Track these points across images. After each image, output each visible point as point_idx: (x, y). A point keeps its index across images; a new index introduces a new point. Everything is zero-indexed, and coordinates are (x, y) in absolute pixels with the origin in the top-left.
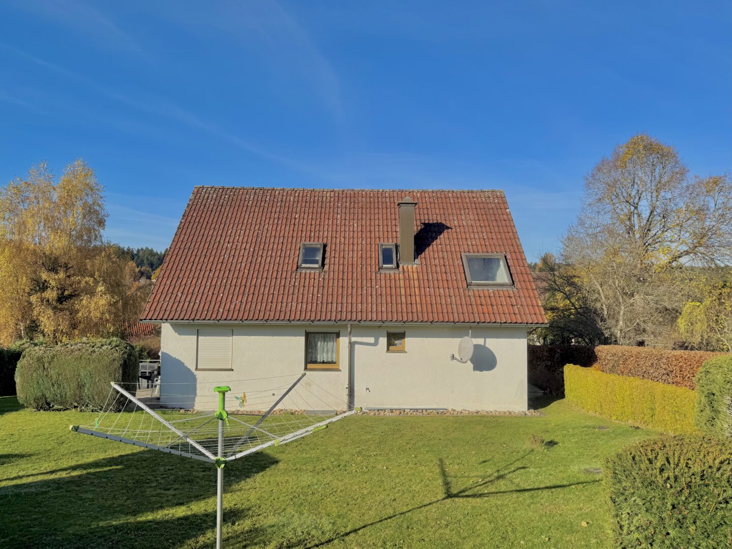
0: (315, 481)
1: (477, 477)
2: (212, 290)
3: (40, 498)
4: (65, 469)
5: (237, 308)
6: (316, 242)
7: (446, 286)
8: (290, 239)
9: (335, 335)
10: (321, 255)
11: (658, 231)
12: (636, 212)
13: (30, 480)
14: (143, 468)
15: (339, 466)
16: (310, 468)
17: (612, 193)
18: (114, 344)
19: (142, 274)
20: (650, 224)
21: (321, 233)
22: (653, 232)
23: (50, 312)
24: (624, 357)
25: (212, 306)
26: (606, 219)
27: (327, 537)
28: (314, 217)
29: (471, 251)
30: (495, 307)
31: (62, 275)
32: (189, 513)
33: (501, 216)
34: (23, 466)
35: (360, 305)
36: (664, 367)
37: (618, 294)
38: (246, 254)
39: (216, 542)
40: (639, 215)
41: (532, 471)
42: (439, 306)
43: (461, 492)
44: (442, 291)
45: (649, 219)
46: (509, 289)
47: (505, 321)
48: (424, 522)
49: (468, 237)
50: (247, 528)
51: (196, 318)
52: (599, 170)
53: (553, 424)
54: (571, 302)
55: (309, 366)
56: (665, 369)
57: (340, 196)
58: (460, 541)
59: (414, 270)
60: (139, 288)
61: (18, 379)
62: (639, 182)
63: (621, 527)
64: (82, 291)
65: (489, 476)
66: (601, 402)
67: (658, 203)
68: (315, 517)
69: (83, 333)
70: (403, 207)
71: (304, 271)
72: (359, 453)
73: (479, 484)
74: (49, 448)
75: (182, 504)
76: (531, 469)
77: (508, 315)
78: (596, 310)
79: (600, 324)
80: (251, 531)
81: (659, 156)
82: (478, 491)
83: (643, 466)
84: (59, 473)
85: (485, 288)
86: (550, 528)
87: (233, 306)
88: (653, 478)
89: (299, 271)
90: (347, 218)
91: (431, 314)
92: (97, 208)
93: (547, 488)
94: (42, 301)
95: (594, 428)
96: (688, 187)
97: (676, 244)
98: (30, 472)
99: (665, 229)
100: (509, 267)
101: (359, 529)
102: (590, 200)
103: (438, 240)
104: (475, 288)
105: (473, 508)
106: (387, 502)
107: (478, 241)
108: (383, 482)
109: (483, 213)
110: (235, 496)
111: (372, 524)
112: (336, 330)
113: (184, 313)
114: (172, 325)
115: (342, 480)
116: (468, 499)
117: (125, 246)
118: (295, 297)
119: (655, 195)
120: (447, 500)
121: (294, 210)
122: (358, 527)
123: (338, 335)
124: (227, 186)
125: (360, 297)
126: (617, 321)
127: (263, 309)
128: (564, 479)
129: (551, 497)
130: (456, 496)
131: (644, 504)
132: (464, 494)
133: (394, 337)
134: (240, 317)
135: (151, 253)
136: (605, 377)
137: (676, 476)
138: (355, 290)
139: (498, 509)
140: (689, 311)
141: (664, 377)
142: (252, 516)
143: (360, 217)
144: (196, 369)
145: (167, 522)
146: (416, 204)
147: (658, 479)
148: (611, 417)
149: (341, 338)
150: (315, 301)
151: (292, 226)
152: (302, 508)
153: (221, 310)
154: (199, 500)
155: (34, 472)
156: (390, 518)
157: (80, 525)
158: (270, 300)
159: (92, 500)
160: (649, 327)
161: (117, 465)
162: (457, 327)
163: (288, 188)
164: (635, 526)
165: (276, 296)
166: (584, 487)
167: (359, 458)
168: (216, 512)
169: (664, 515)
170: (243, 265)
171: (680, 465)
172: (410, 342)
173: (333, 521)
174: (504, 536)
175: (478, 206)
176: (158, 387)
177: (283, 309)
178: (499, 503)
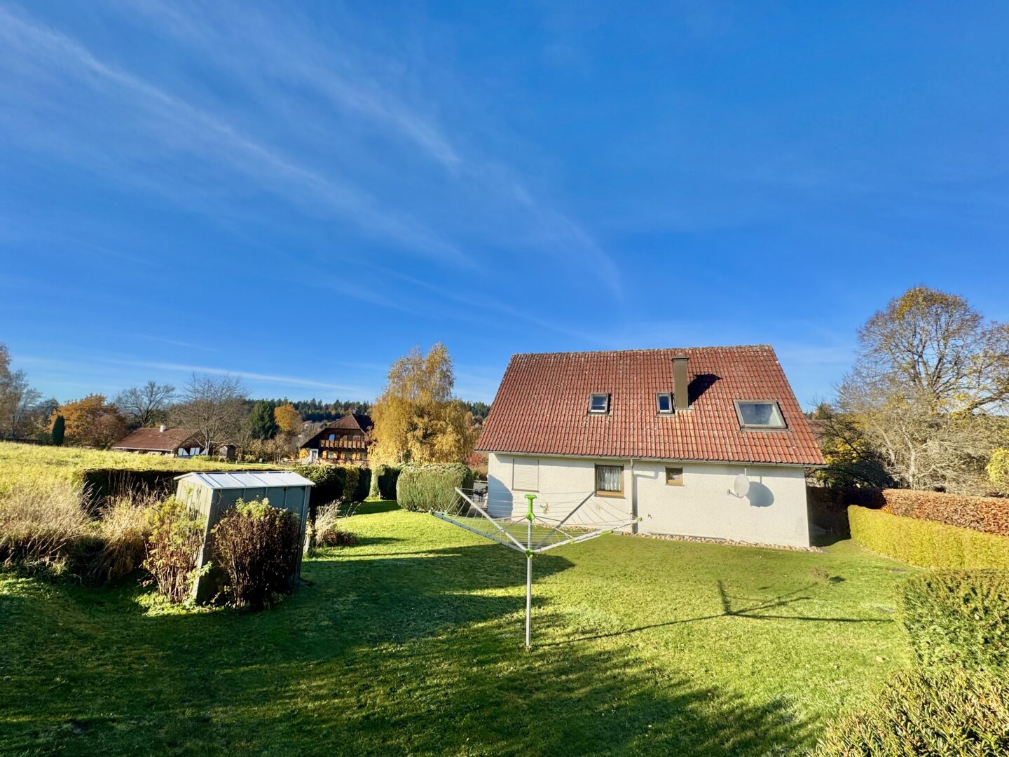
0: (605, 584)
1: (757, 600)
2: (523, 430)
3: (408, 569)
4: (425, 552)
5: (542, 443)
6: (602, 392)
7: (720, 428)
8: (582, 391)
9: (620, 468)
10: (606, 403)
11: (950, 379)
12: (920, 360)
13: (403, 556)
14: (475, 558)
15: (625, 575)
16: (601, 573)
17: (890, 343)
18: (457, 467)
19: (476, 420)
20: (940, 372)
21: (606, 386)
22: (944, 380)
23: (418, 445)
24: (919, 501)
25: (523, 442)
26: (887, 369)
27: (615, 630)
28: (601, 373)
29: (743, 397)
30: (769, 448)
31: (426, 419)
32: (507, 595)
33: (771, 367)
34: (399, 547)
35: (640, 444)
36: (972, 513)
37: (907, 439)
38: (548, 402)
39: (526, 619)
40: (925, 364)
41: (817, 603)
42: (714, 446)
43: (740, 611)
44: (716, 432)
45: (937, 367)
46: (783, 432)
47: (780, 461)
48: (705, 632)
49: (739, 386)
50: (549, 613)
51: (513, 450)
52: (873, 323)
53: (838, 562)
54: (852, 447)
55: (599, 493)
56: (973, 516)
57: (622, 356)
58: (741, 654)
59: (689, 415)
60: (475, 430)
61: (398, 489)
62: (921, 332)
63: (920, 656)
64: (438, 431)
65: (770, 601)
66: (894, 545)
67: (947, 351)
68: (605, 613)
69: (438, 460)
70: (676, 362)
71: (593, 416)
72: (643, 567)
73: (759, 607)
74: (415, 536)
75: (502, 587)
76: (815, 601)
77: (783, 455)
78: (881, 454)
79: (887, 468)
80: (553, 615)
81: (943, 306)
82: (758, 613)
83: (941, 594)
84: (421, 554)
85: (759, 431)
86: (839, 657)
87: (538, 442)
88: (956, 607)
89: (589, 415)
90: (628, 373)
91: (706, 453)
92: (449, 374)
93: (833, 620)
94: (414, 437)
95: (888, 569)
96: (984, 334)
97: (975, 391)
98: (403, 551)
99: (959, 375)
100: (781, 412)
101: (644, 628)
102: (865, 351)
103: (710, 389)
104: (749, 431)
105: (753, 627)
106: (668, 610)
107: (749, 389)
108: (664, 593)
109: (753, 365)
110: (541, 587)
111: (655, 626)
112: (621, 464)
113: (504, 446)
114: (496, 455)
115: (627, 587)
116: (748, 619)
117: (465, 401)
118: (586, 436)
119: (942, 343)
120: (726, 617)
121: (585, 368)
122: (642, 627)
123: (622, 468)
124: (534, 353)
125: (640, 437)
126: (908, 466)
127: (561, 445)
128: (853, 614)
129: (839, 629)
130: (736, 614)
131: (947, 634)
132: (744, 614)
133: (673, 471)
134: (543, 451)
135: (483, 405)
136: (898, 520)
137: (986, 607)
138: (636, 431)
139: (780, 632)
140: (1000, 458)
141: (973, 525)
142: (554, 604)
143: (639, 372)
144: (513, 489)
145: (491, 598)
146: (688, 359)
147: (962, 608)
148: (908, 561)
149: (625, 471)
150: (602, 439)
151: (583, 381)
152: (594, 603)
153: (530, 445)
154: (515, 586)
155: (406, 552)
156: (672, 623)
157: (433, 591)
158: (566, 438)
159: (441, 575)
160: (949, 473)
161: (458, 553)
162: (733, 466)
163: (580, 351)
164: (937, 657)
165: (571, 435)
166: (877, 624)
167: (642, 571)
168: (526, 596)
169: (974, 648)
170: (546, 411)
171: (990, 596)
172: (687, 477)
173: (620, 618)
174: (788, 657)
175: (747, 359)
176: (486, 501)
177: (577, 445)
178: (782, 626)
